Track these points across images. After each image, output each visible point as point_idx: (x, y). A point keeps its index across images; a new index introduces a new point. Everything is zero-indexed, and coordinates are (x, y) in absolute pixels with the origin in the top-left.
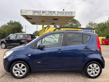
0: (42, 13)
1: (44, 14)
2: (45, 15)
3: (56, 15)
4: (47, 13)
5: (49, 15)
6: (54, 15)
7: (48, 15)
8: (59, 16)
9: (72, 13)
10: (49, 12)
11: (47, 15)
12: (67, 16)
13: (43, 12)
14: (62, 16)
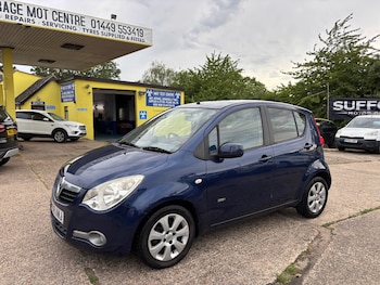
0: (25, 16)
1: (37, 19)
2: (41, 25)
3: (86, 33)
4: (50, 19)
5: (58, 28)
6: (79, 30)
7: (54, 28)
8: (100, 36)
9: (140, 31)
10: (56, 16)
11: (49, 27)
12: (125, 40)
13: (33, 12)
14: (110, 37)
